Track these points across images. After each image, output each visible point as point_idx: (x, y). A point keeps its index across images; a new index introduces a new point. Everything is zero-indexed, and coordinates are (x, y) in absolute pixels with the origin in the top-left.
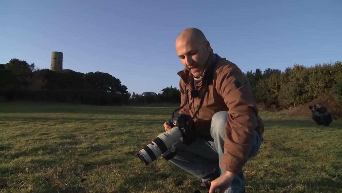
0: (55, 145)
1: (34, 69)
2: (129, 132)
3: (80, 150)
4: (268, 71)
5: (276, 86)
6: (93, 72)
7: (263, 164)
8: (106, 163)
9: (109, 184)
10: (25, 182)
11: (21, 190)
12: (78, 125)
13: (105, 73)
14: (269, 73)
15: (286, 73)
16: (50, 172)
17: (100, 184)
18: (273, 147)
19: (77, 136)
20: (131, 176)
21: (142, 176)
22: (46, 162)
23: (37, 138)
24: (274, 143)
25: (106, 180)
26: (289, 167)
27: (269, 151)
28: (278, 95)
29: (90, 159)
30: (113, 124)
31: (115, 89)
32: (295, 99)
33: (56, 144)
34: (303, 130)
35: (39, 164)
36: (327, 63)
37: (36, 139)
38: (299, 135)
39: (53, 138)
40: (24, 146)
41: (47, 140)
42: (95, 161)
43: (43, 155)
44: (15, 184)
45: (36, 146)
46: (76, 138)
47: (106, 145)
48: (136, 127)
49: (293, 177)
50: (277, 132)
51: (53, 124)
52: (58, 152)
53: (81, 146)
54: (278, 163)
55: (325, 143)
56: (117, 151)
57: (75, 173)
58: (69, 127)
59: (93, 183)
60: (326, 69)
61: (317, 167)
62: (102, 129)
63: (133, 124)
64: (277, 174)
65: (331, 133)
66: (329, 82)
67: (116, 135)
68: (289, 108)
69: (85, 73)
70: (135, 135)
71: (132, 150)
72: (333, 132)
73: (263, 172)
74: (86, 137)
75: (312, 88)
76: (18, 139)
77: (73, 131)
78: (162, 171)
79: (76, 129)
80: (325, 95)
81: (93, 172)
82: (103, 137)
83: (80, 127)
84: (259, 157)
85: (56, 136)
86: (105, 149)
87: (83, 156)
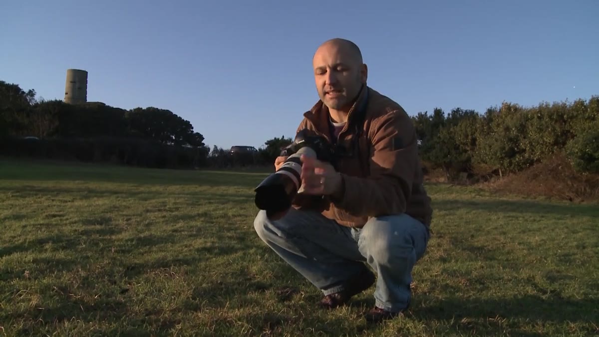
0: (74, 235)
1: (34, 99)
2: (205, 214)
3: (119, 243)
4: (456, 112)
5: (470, 141)
6: (143, 108)
7: (431, 272)
8: (163, 264)
9: (168, 297)
10: (25, 292)
11: (20, 304)
12: (115, 201)
13: (164, 110)
14: (458, 116)
15: (487, 116)
16: (66, 278)
17: (153, 298)
18: (453, 244)
19: (112, 219)
20: (204, 285)
21: (223, 286)
22: (58, 262)
23: (41, 222)
24: (456, 239)
25: (162, 291)
26: (474, 276)
27: (445, 250)
28: (471, 156)
29: (136, 258)
30: (178, 201)
31: (181, 139)
32: (502, 164)
33: (77, 233)
34: (509, 217)
35: (48, 264)
36: (560, 102)
37: (41, 225)
38: (501, 225)
39: (70, 223)
40: (20, 236)
41: (60, 227)
42: (145, 261)
43: (54, 251)
44: (8, 296)
45: (42, 234)
46: (111, 223)
47: (163, 235)
48: (218, 206)
49: (478, 292)
50: (464, 220)
51: (69, 199)
52: (80, 247)
53: (120, 236)
54: (457, 270)
55: (543, 240)
56: (182, 246)
57: (109, 281)
58: (98, 205)
59: (141, 295)
60: (558, 112)
61: (520, 278)
62: (157, 209)
63: (212, 201)
64: (452, 287)
65: (557, 223)
66: (562, 135)
67: (182, 219)
68: (491, 178)
69: (128, 110)
70: (214, 220)
71: (209, 245)
72: (560, 221)
73: (429, 283)
74: (129, 222)
75: (531, 145)
76: (7, 223)
77: (106, 211)
78: (259, 279)
79: (111, 207)
80: (554, 157)
81: (141, 279)
82: (159, 222)
83: (118, 206)
84: (426, 260)
85: (76, 219)
86: (162, 243)
87: (124, 254)
